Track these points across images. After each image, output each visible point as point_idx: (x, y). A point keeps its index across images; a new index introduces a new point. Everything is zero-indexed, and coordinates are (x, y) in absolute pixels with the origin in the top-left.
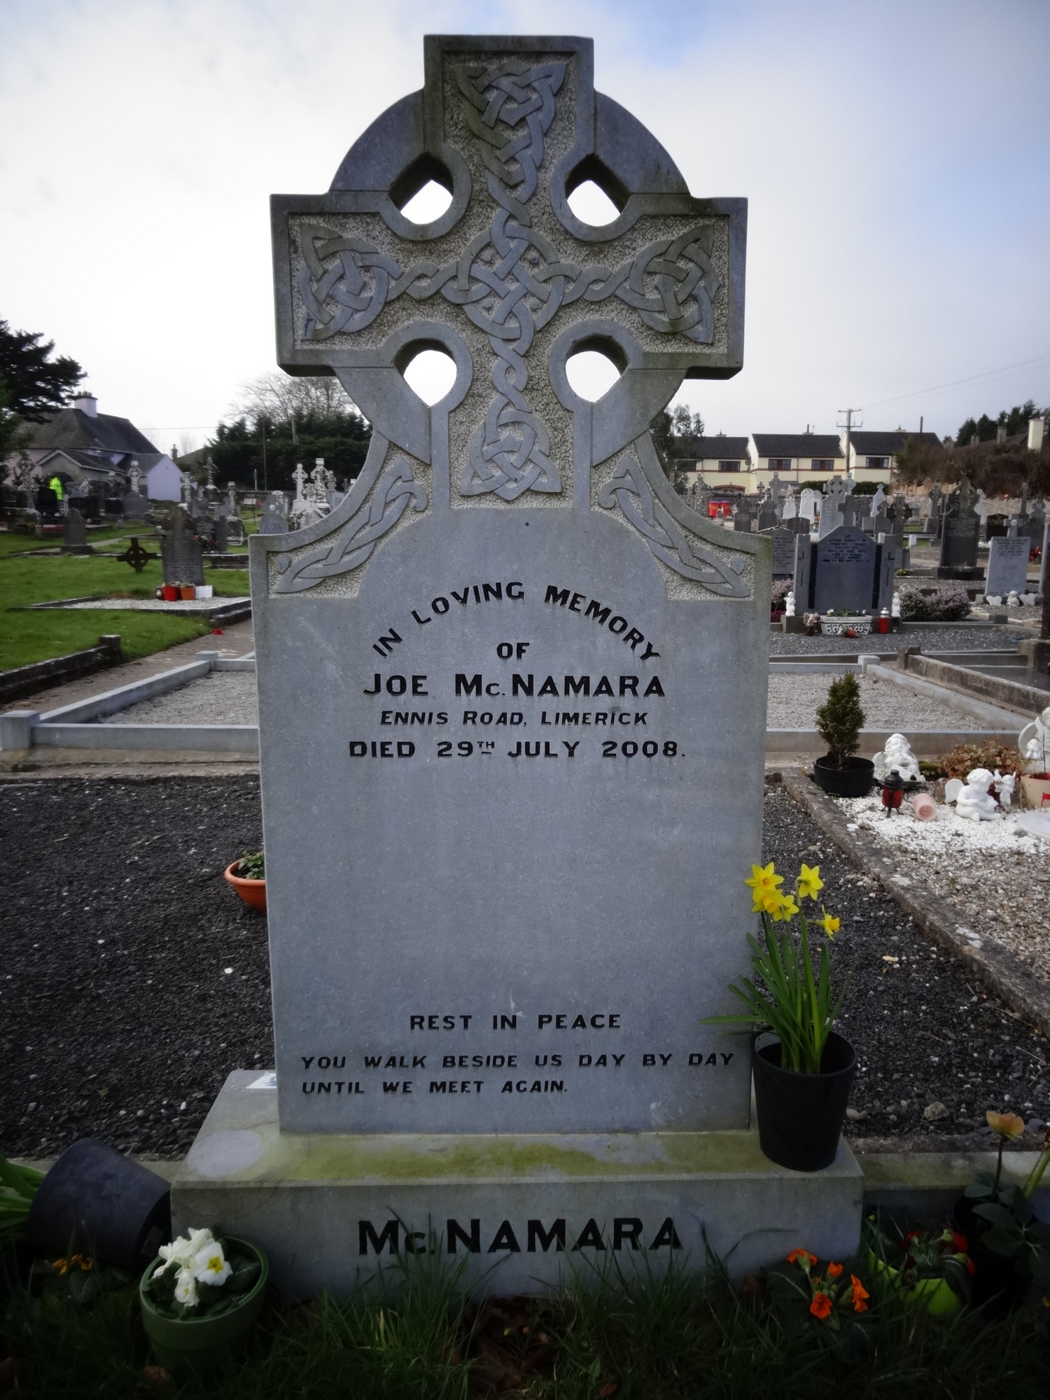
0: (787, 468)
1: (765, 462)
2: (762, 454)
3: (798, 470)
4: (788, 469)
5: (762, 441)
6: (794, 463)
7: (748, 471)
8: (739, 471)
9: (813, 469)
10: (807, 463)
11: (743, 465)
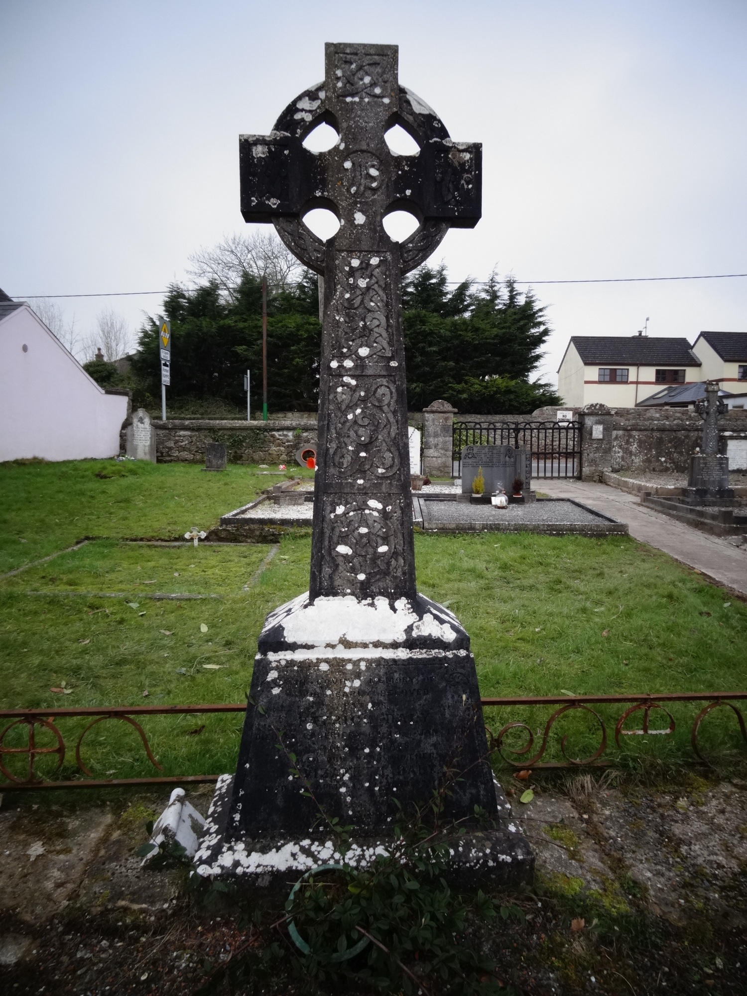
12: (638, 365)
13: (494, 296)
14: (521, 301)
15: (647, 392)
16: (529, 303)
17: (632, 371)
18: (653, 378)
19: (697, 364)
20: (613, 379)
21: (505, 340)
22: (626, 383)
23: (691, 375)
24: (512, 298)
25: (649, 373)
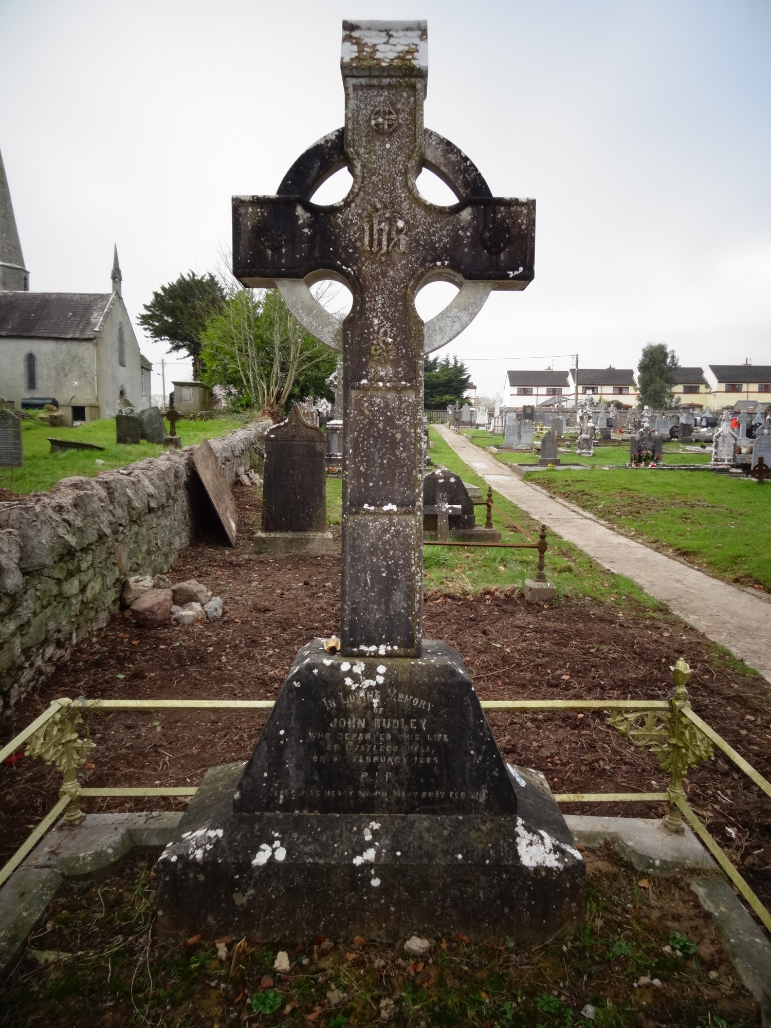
12: (538, 386)
13: (448, 363)
14: (459, 364)
15: (543, 400)
16: (462, 366)
17: (535, 390)
18: (545, 393)
19: (567, 385)
20: (525, 392)
21: (449, 381)
22: (531, 395)
23: (565, 390)
24: (456, 363)
25: (543, 390)
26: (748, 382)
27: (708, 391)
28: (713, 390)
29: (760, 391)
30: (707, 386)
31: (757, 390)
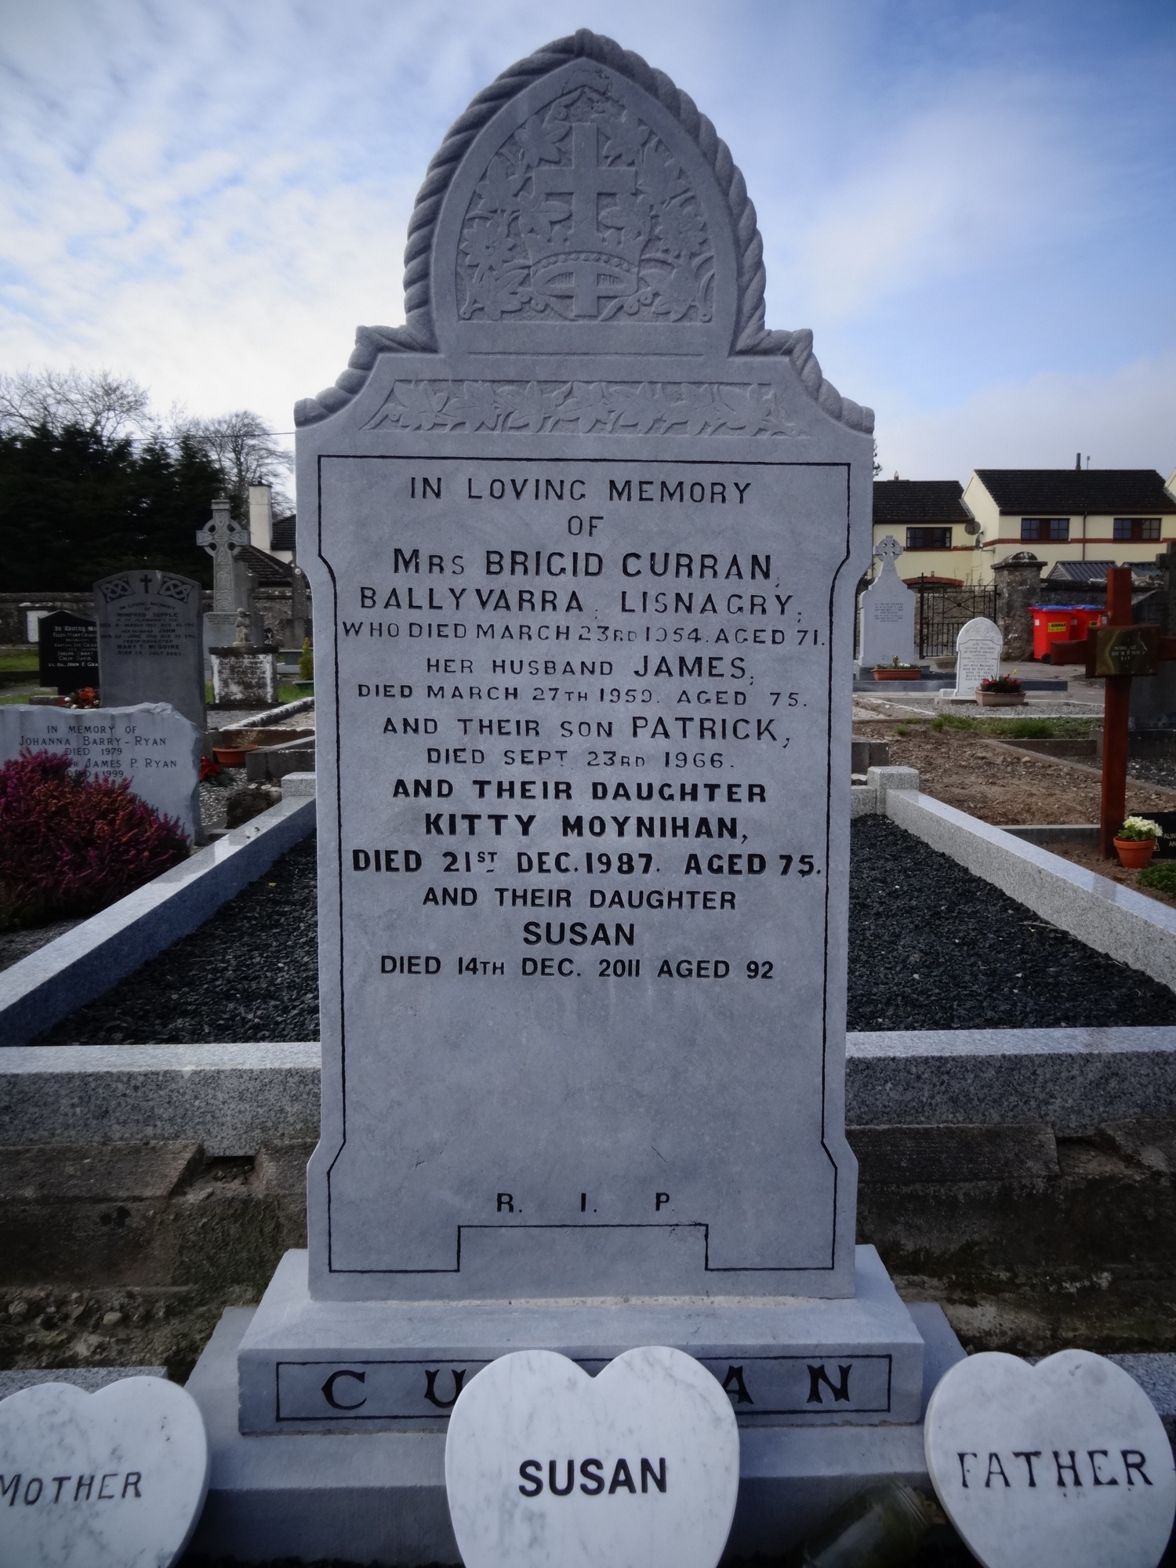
0: (1061, 537)
1: (1014, 526)
2: (1007, 509)
3: (1084, 541)
4: (1063, 539)
5: (998, 482)
6: (1076, 526)
7: (977, 547)
8: (949, 549)
9: (1117, 540)
10: (1103, 526)
11: (959, 534)
26: (1085, 511)
27: (971, 540)
28: (989, 538)
29: (1121, 536)
30: (972, 526)
31: (1110, 535)
